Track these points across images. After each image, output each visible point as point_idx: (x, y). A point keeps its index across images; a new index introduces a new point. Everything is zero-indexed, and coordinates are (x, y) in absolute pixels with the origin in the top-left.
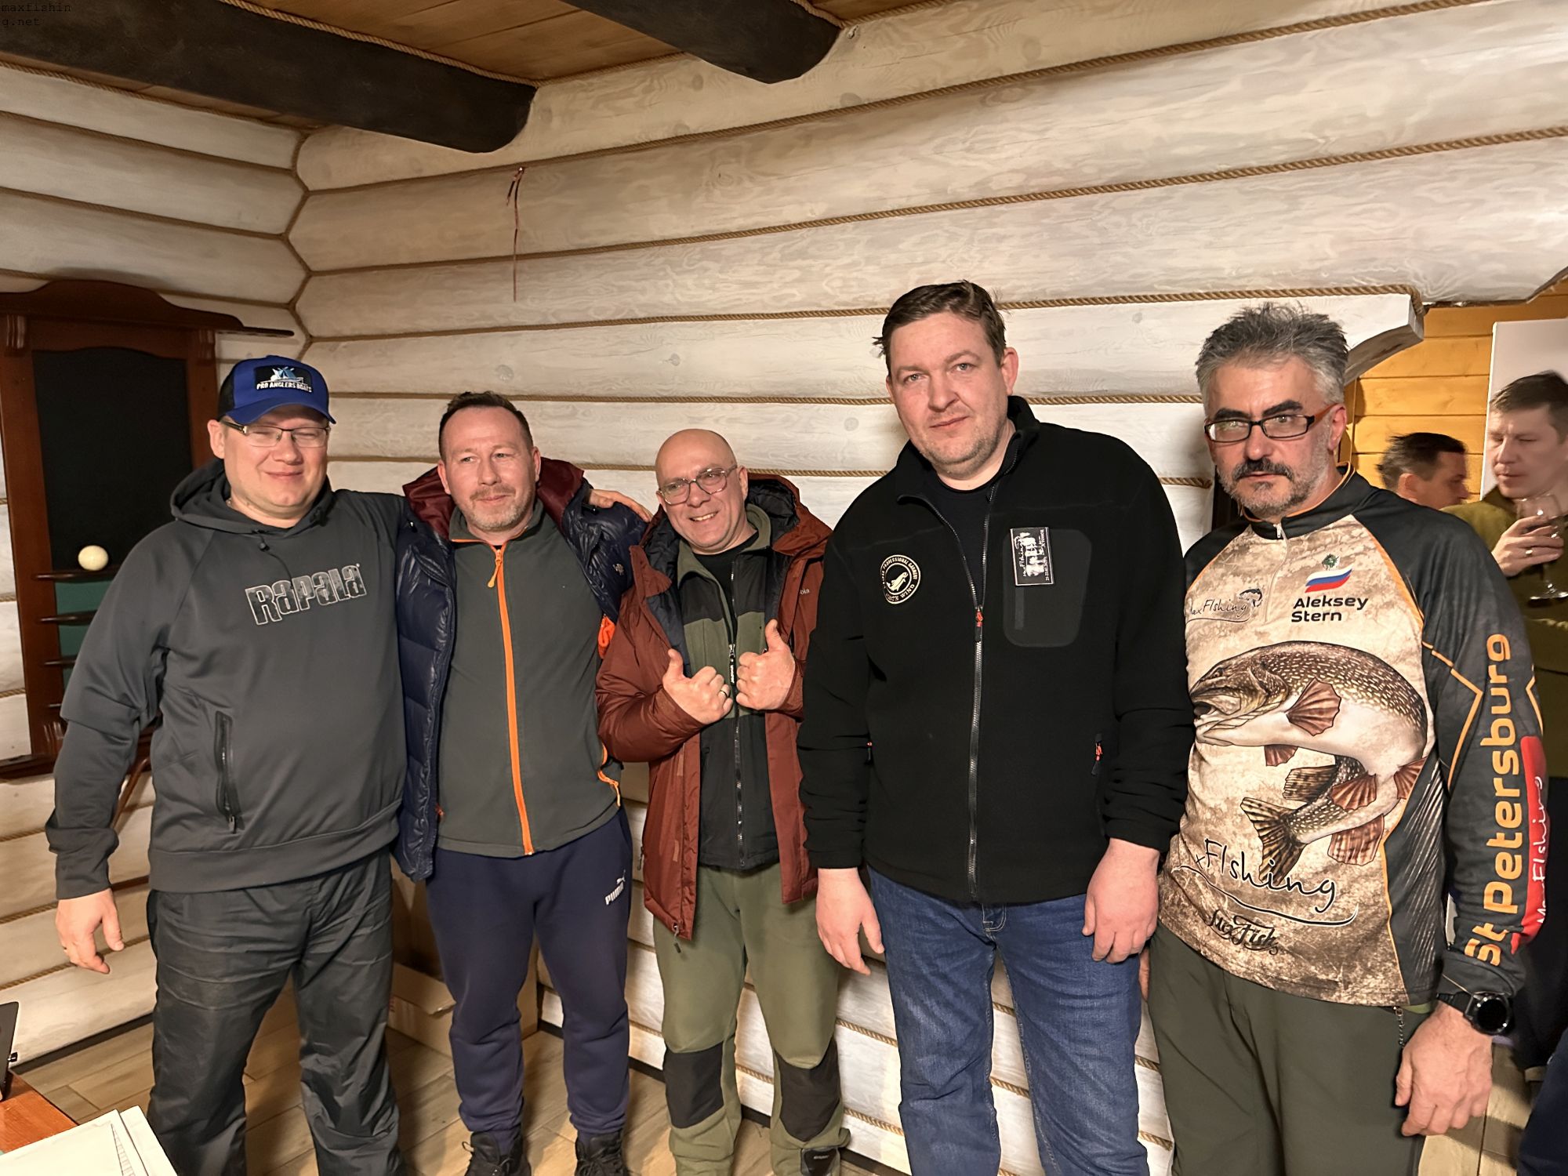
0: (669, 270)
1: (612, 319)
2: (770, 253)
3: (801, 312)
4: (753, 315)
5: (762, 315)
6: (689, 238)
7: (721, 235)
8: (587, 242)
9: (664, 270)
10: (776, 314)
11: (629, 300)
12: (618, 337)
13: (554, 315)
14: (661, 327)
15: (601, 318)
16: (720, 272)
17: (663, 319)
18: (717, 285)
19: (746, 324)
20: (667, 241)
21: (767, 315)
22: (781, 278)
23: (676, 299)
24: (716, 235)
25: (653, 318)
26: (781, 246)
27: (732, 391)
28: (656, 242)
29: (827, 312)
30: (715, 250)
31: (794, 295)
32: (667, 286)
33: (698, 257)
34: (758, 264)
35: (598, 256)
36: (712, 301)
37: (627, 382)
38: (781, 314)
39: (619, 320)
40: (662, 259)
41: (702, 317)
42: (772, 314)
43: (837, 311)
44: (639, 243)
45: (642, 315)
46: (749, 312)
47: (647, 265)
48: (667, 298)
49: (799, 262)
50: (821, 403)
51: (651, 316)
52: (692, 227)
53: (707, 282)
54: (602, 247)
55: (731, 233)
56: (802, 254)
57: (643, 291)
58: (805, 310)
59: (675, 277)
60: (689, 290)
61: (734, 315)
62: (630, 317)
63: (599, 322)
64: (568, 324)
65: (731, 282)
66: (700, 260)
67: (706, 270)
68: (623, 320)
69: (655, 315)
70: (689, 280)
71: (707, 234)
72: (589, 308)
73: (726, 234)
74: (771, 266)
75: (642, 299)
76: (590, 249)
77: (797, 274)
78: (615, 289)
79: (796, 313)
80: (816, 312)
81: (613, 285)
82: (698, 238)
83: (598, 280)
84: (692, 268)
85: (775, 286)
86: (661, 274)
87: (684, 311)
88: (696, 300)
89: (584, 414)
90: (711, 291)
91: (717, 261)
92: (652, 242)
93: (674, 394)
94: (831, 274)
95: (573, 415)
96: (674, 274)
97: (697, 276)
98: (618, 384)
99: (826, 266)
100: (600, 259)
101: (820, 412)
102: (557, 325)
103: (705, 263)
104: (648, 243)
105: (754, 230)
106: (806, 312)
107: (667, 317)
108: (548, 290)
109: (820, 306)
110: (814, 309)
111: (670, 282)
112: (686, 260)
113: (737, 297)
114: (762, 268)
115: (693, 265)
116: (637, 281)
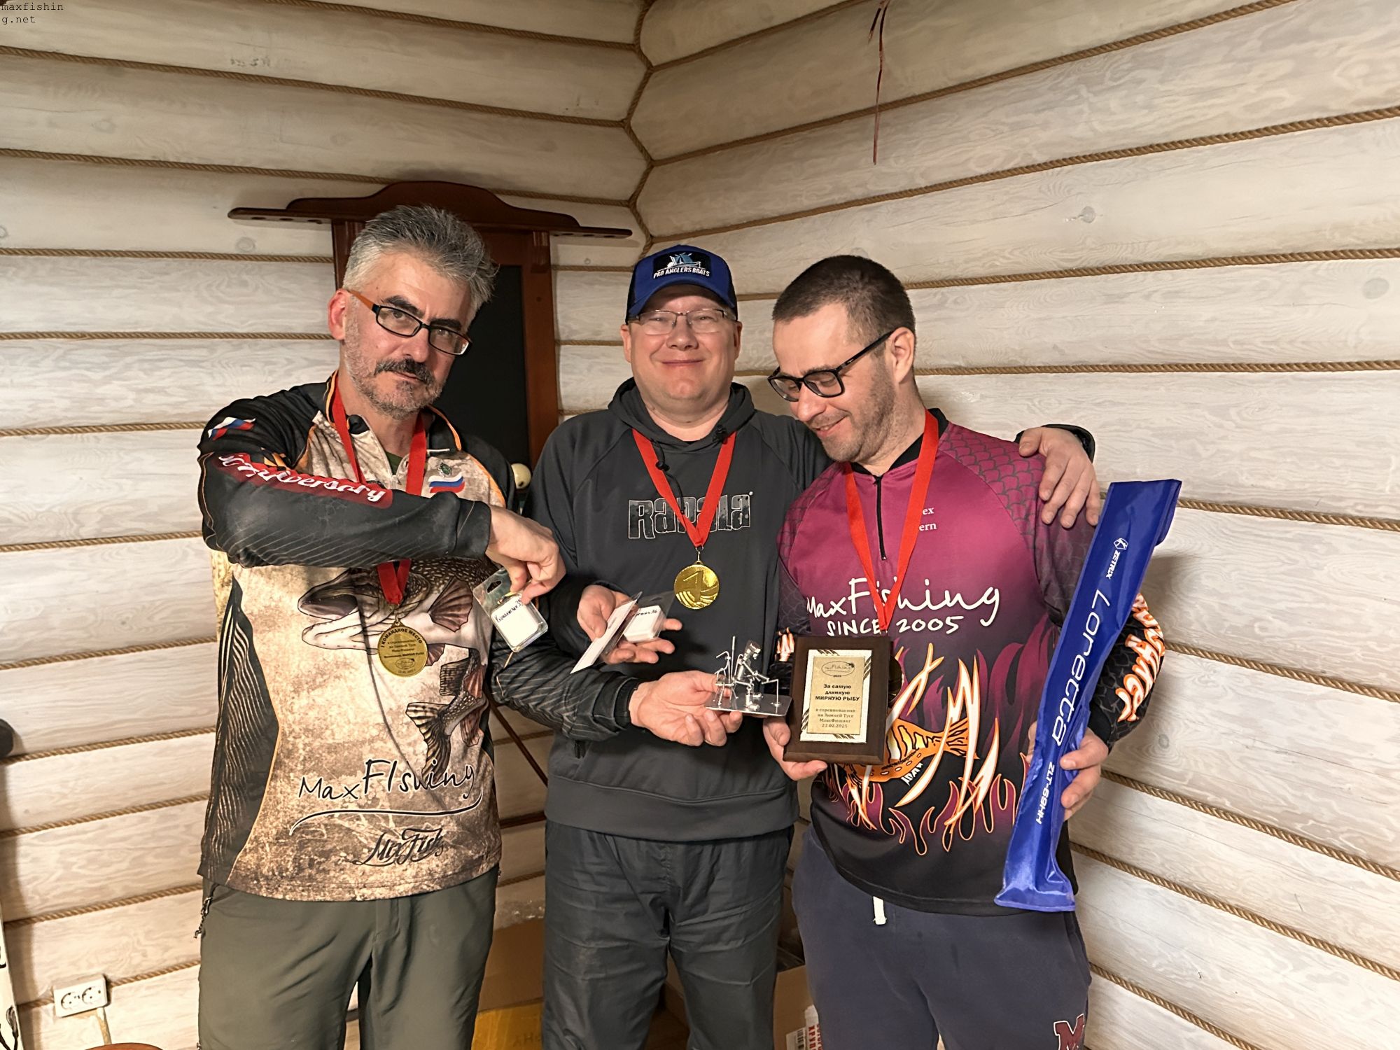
0: (1084, 91)
1: (1000, 169)
2: (1245, 42)
3: (1292, 124)
4: (1211, 138)
5: (1226, 135)
6: (1115, 44)
7: (1164, 30)
8: (971, 73)
9: (1076, 92)
10: (1250, 132)
11: (1026, 140)
12: (1007, 193)
13: (922, 175)
14: (1069, 171)
15: (983, 171)
16: (1162, 82)
17: (1073, 160)
18: (1156, 101)
19: (1199, 152)
20: (1083, 52)
21: (1235, 134)
22: (1261, 76)
23: (1093, 130)
24: (1156, 32)
25: (1058, 161)
26: (1264, 28)
27: (1172, 252)
28: (1066, 56)
29: (1337, 118)
30: (1156, 52)
31: (1282, 99)
32: (1081, 112)
33: (1130, 65)
34: (1223, 62)
35: (985, 89)
36: (1150, 127)
37: (1016, 253)
38: (1258, 130)
39: (1009, 171)
40: (1073, 78)
41: (1131, 150)
42: (1242, 133)
43: (1357, 115)
44: (1041, 63)
45: (1041, 159)
46: (1206, 133)
47: (1050, 89)
48: (1080, 131)
49: (1294, 48)
50: (1322, 259)
51: (1054, 158)
52: (1121, 25)
53: (1140, 99)
54: (990, 77)
55: (1179, 26)
56: (1300, 35)
57: (1045, 125)
58: (1299, 120)
59: (1093, 99)
60: (1114, 114)
61: (1180, 142)
62: (1024, 164)
63: (982, 176)
64: (940, 185)
65: (1177, 94)
66: (1130, 70)
67: (1140, 82)
68: (1015, 169)
69: (1060, 157)
70: (1113, 102)
71: (1142, 32)
72: (968, 160)
73: (1172, 28)
74: (1244, 60)
75: (1044, 136)
76: (974, 82)
77: (1286, 67)
78: (1006, 129)
79: (1283, 126)
80: (1318, 120)
81: (1003, 124)
82: (1128, 40)
83: (983, 119)
84: (1118, 83)
85: (1251, 89)
86: (1072, 97)
87: (1104, 146)
88: (1122, 127)
89: (955, 302)
90: (1147, 111)
91: (1156, 68)
92: (1060, 58)
93: (1085, 264)
94: (1349, 58)
95: (941, 305)
96: (1091, 95)
97: (1124, 93)
98: (1004, 257)
99: (1340, 46)
100: (989, 92)
101: (1319, 273)
102: (926, 188)
103: (1138, 74)
104: (1054, 60)
105: (1217, 15)
106: (1300, 123)
107: (1077, 157)
108: (916, 144)
109: (1325, 109)
110: (1315, 116)
111: (1085, 107)
112: (1108, 74)
113: (1190, 113)
114: (1229, 66)
115: (1120, 78)
116: (1038, 112)
